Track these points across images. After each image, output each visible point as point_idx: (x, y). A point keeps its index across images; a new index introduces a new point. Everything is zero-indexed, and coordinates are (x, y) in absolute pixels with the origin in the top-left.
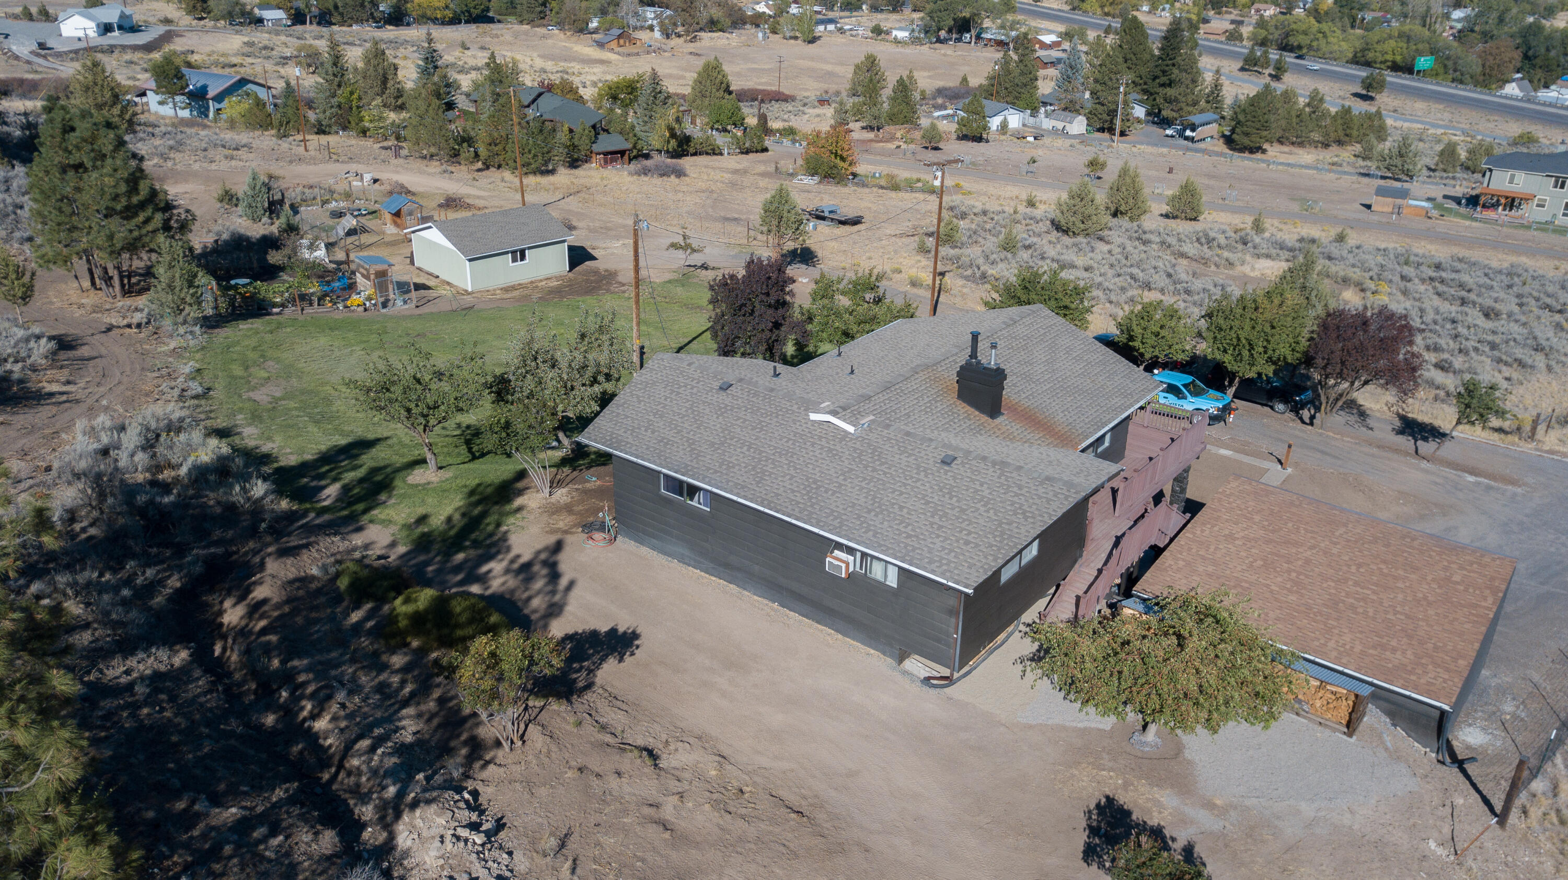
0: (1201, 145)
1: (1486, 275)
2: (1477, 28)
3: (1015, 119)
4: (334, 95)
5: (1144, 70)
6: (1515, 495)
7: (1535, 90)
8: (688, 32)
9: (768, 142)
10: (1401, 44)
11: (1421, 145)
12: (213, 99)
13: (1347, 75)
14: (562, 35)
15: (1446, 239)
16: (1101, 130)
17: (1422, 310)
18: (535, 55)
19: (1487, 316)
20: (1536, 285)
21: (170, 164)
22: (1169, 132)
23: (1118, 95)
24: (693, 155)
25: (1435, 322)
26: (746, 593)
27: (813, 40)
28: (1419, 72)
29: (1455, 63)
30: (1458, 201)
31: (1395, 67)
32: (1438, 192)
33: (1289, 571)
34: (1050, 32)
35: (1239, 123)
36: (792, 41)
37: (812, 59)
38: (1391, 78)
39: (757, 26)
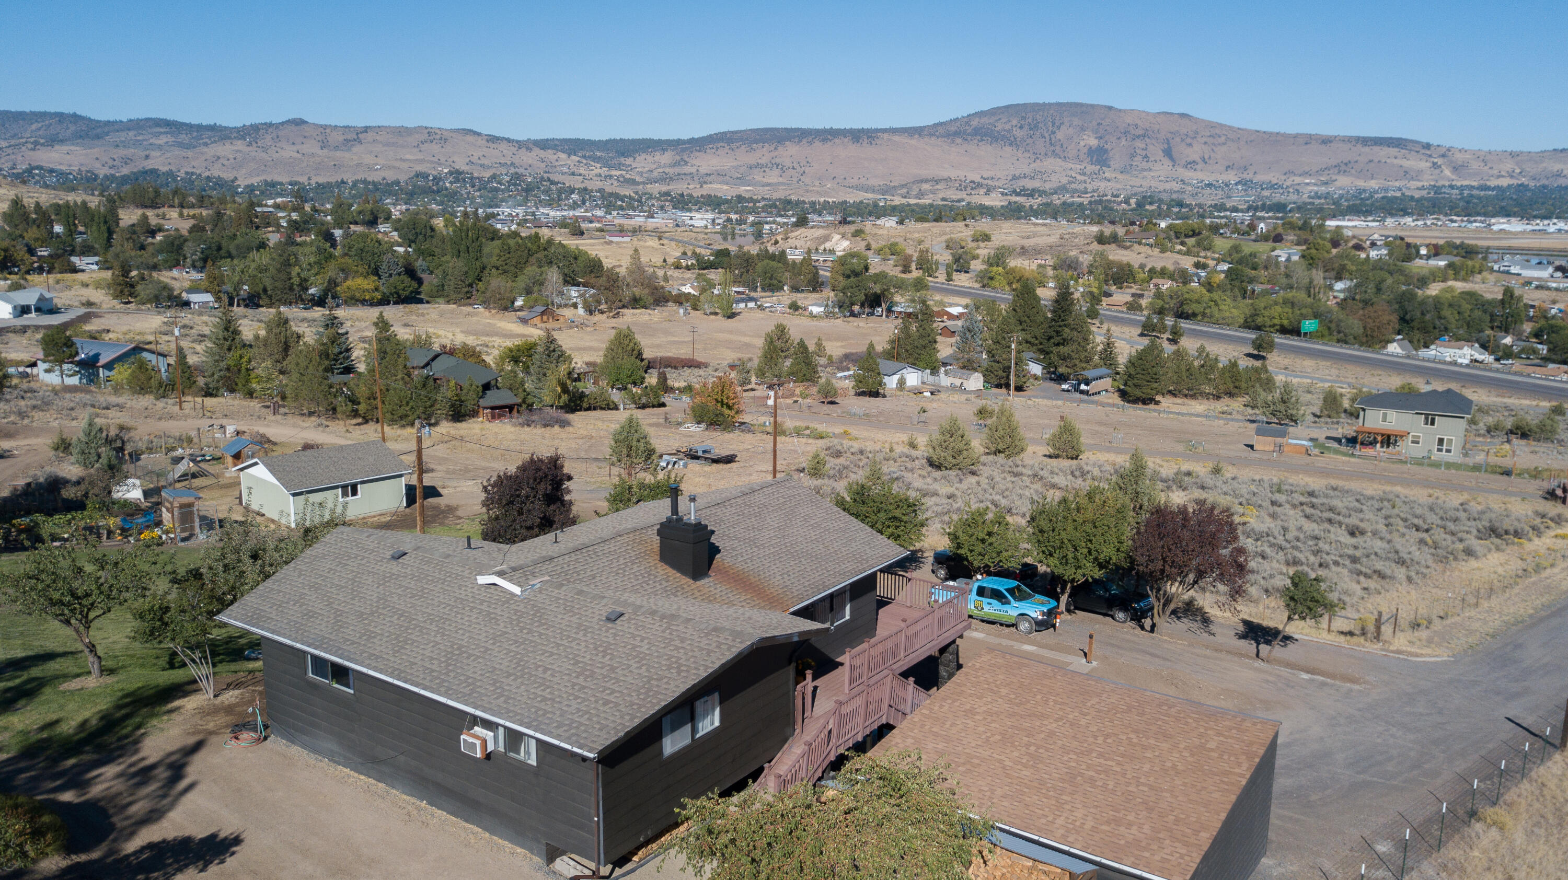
0: (1096, 398)
1: (1358, 501)
2: (1357, 297)
3: (913, 378)
4: (222, 359)
5: (1039, 332)
6: (1351, 690)
7: (1416, 350)
8: (610, 309)
9: (667, 398)
10: (1286, 310)
11: (1309, 396)
12: (104, 367)
13: (1239, 337)
14: (487, 313)
15: (1324, 473)
16: (999, 386)
17: (1285, 529)
18: (458, 330)
19: (1352, 534)
20: (1405, 508)
21: (26, 421)
22: (1065, 387)
23: (1010, 353)
24: (586, 410)
25: (1298, 539)
26: (394, 792)
27: (732, 316)
28: (1306, 334)
29: (1338, 326)
30: (1338, 441)
31: (1284, 331)
32: (1321, 434)
33: (1028, 746)
34: (958, 305)
35: (1130, 376)
36: (713, 317)
37: (731, 332)
38: (1279, 339)
39: (681, 304)
